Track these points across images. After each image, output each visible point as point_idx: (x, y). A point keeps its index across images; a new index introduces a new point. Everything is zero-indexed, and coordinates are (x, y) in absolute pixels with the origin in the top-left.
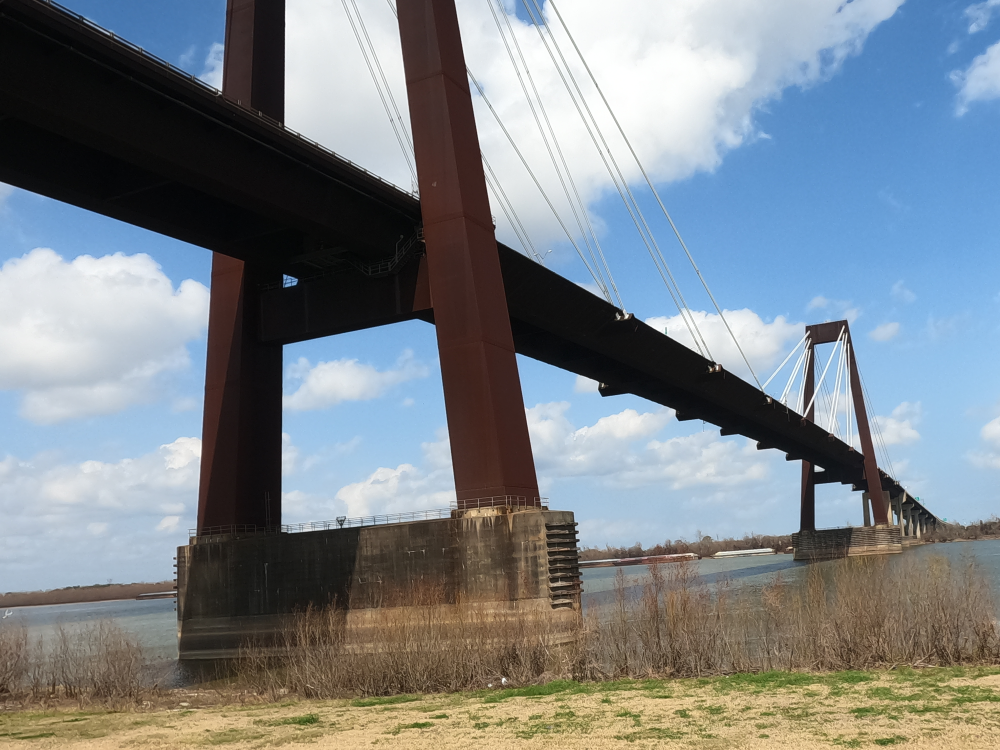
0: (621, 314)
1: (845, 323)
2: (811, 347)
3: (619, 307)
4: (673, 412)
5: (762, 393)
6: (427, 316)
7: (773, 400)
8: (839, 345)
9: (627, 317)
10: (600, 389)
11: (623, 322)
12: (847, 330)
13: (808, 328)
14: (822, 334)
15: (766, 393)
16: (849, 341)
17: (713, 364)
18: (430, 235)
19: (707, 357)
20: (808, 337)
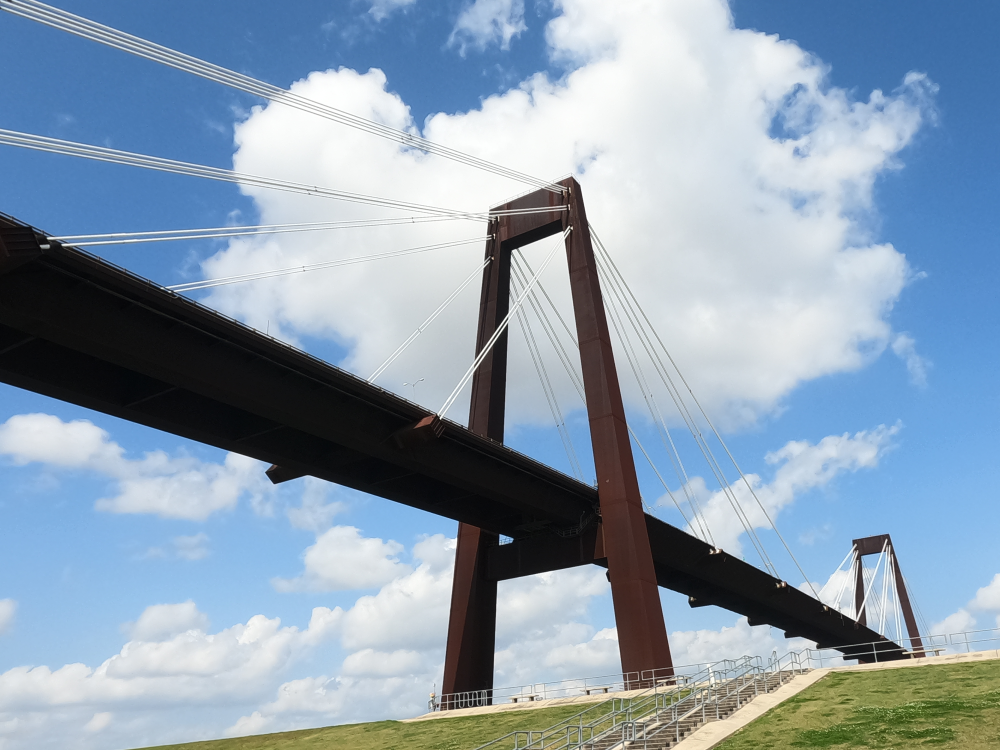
0: (714, 549)
1: (887, 536)
2: (859, 558)
3: (712, 544)
4: (745, 618)
5: (819, 602)
6: (602, 562)
7: (829, 608)
8: (884, 556)
9: (718, 552)
10: (690, 602)
11: (715, 555)
12: (889, 543)
13: (854, 542)
14: (868, 546)
15: (823, 602)
16: (892, 552)
17: (780, 581)
18: (604, 512)
19: (774, 576)
20: (856, 549)
